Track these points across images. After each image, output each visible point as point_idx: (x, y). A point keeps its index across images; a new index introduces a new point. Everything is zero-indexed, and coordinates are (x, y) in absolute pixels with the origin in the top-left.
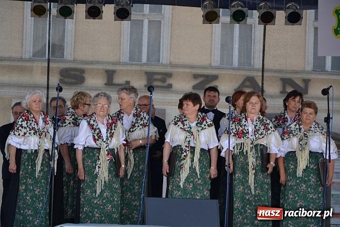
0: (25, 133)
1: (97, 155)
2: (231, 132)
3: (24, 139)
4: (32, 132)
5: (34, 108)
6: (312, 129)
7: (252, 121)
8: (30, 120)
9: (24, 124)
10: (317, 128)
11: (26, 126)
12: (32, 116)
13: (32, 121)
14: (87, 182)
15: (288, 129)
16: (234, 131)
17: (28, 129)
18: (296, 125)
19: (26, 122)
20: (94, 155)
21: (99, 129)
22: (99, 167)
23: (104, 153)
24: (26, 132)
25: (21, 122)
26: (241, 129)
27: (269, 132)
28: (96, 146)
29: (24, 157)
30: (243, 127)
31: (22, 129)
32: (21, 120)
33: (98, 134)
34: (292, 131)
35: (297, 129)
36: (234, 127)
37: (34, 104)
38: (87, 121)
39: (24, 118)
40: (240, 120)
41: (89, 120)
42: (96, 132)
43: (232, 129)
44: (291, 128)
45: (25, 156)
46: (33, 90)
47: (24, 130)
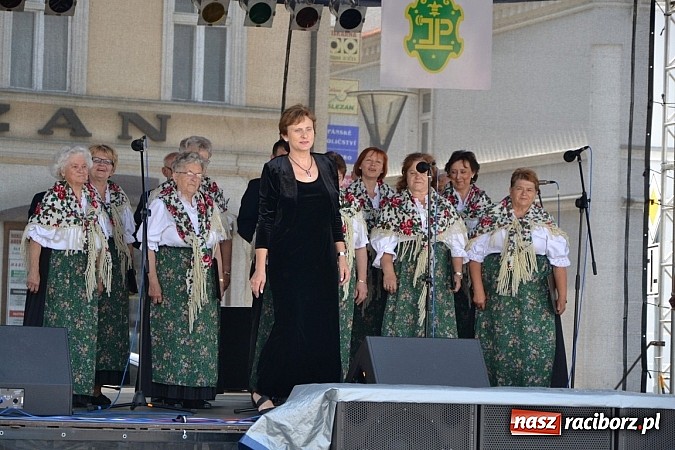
0: (59, 221)
1: (185, 259)
2: (390, 223)
3: (57, 231)
4: (72, 218)
5: (74, 178)
6: (530, 215)
7: (423, 203)
8: (67, 199)
9: (58, 204)
10: (539, 215)
11: (60, 208)
12: (71, 192)
13: (72, 200)
14: (166, 308)
15: (490, 216)
16: (395, 222)
17: (65, 214)
18: (502, 209)
19: (60, 201)
20: (179, 261)
21: (186, 214)
22: (191, 281)
23: (198, 255)
24: (60, 218)
25: (52, 200)
26: (407, 218)
27: (451, 221)
28: (184, 245)
29: (56, 263)
30: (411, 215)
31: (53, 214)
32: (51, 196)
33: (186, 223)
34: (496, 218)
35: (504, 215)
36: (393, 216)
37: (74, 171)
38: (165, 201)
39: (56, 194)
40: (400, 204)
41: (167, 198)
42: (183, 220)
43: (391, 219)
44: (493, 213)
45: (57, 260)
46: (73, 147)
47: (57, 216)
